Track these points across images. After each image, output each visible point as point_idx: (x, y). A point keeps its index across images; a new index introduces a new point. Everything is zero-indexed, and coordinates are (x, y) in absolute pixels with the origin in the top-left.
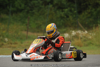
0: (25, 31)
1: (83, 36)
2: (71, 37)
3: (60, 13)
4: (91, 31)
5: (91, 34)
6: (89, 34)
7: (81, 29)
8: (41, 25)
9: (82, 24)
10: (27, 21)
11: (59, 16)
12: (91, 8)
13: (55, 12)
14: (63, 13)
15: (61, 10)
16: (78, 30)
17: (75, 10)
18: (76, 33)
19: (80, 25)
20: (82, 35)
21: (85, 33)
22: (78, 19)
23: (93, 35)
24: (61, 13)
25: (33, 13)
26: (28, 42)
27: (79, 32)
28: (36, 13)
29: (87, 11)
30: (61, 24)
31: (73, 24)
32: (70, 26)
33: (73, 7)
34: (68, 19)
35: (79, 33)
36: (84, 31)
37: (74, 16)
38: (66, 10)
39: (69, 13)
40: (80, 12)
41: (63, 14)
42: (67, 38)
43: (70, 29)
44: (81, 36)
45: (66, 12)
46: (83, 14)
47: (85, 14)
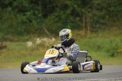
1: (50, 45)
2: (36, 45)
6: (57, 41)
7: (47, 36)
9: (48, 30)
11: (20, 21)
12: (58, 11)
13: (15, 16)
14: (25, 17)
15: (22, 14)
16: (44, 37)
17: (39, 13)
18: (42, 41)
19: (46, 31)
20: (49, 43)
21: (52, 41)
22: (44, 24)
24: (22, 17)
27: (45, 39)
29: (55, 14)
30: (23, 30)
31: (37, 30)
32: (34, 33)
33: (37, 10)
34: (31, 24)
35: (45, 41)
36: (51, 39)
37: (39, 20)
38: (29, 13)
39: (32, 16)
40: (45, 16)
41: (24, 18)
42: (30, 47)
43: (34, 37)
44: (47, 44)
45: (28, 16)
46: (49, 17)
47: (52, 17)
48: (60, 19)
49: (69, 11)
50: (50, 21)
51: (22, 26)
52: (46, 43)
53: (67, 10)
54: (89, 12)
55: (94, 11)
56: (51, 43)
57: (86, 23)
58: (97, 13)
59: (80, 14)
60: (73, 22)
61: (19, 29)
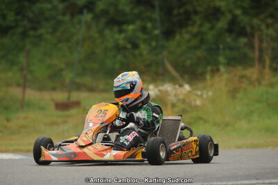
0: (18, 85)
1: (179, 100)
3: (115, 37)
4: (200, 85)
5: (199, 93)
6: (195, 92)
7: (173, 80)
8: (61, 70)
9: (176, 66)
10: (22, 59)
11: (110, 45)
12: (199, 22)
13: (101, 33)
14: (123, 36)
15: (116, 28)
16: (164, 81)
17: (155, 28)
18: (160, 91)
19: (170, 68)
20: (176, 95)
21: (184, 92)
22: (165, 53)
23: (205, 96)
24: (117, 36)
25: (40, 37)
26: (25, 118)
27: (168, 87)
28: (48, 37)
29: (190, 29)
30: (117, 66)
31: (150, 65)
33: (151, 20)
34: (137, 52)
35: (167, 92)
36: (181, 86)
37: (154, 44)
38: (131, 27)
39: (140, 34)
40: (168, 34)
41: (121, 38)
44: (172, 98)
45: (129, 34)
46: (178, 37)
47: (183, 37)
48: (202, 41)
49: (222, 24)
50: (179, 45)
51: (115, 57)
52: (170, 95)
53: (218, 20)
54: (268, 26)
56: (181, 97)
57: (261, 50)
59: (249, 29)
60: (231, 49)
61: (109, 63)
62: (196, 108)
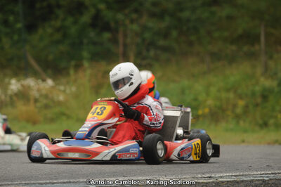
1: (41, 95)
4: (63, 80)
5: (62, 88)
6: (58, 87)
7: (36, 75)
9: (38, 60)
12: (62, 16)
16: (26, 76)
17: (17, 21)
18: (22, 86)
19: (33, 62)
20: (39, 90)
21: (47, 87)
22: (27, 47)
23: (68, 91)
27: (31, 82)
29: (53, 23)
32: (3, 67)
33: (13, 13)
35: (29, 87)
36: (44, 80)
37: (16, 37)
40: (31, 28)
43: (5, 75)
44: (34, 93)
46: (40, 31)
47: (46, 31)
48: (65, 35)
49: (86, 18)
50: (41, 39)
53: (81, 14)
54: (132, 21)
55: (145, 20)
56: (44, 92)
57: (125, 45)
58: (150, 24)
59: (113, 25)
60: (95, 44)
62: (59, 103)
